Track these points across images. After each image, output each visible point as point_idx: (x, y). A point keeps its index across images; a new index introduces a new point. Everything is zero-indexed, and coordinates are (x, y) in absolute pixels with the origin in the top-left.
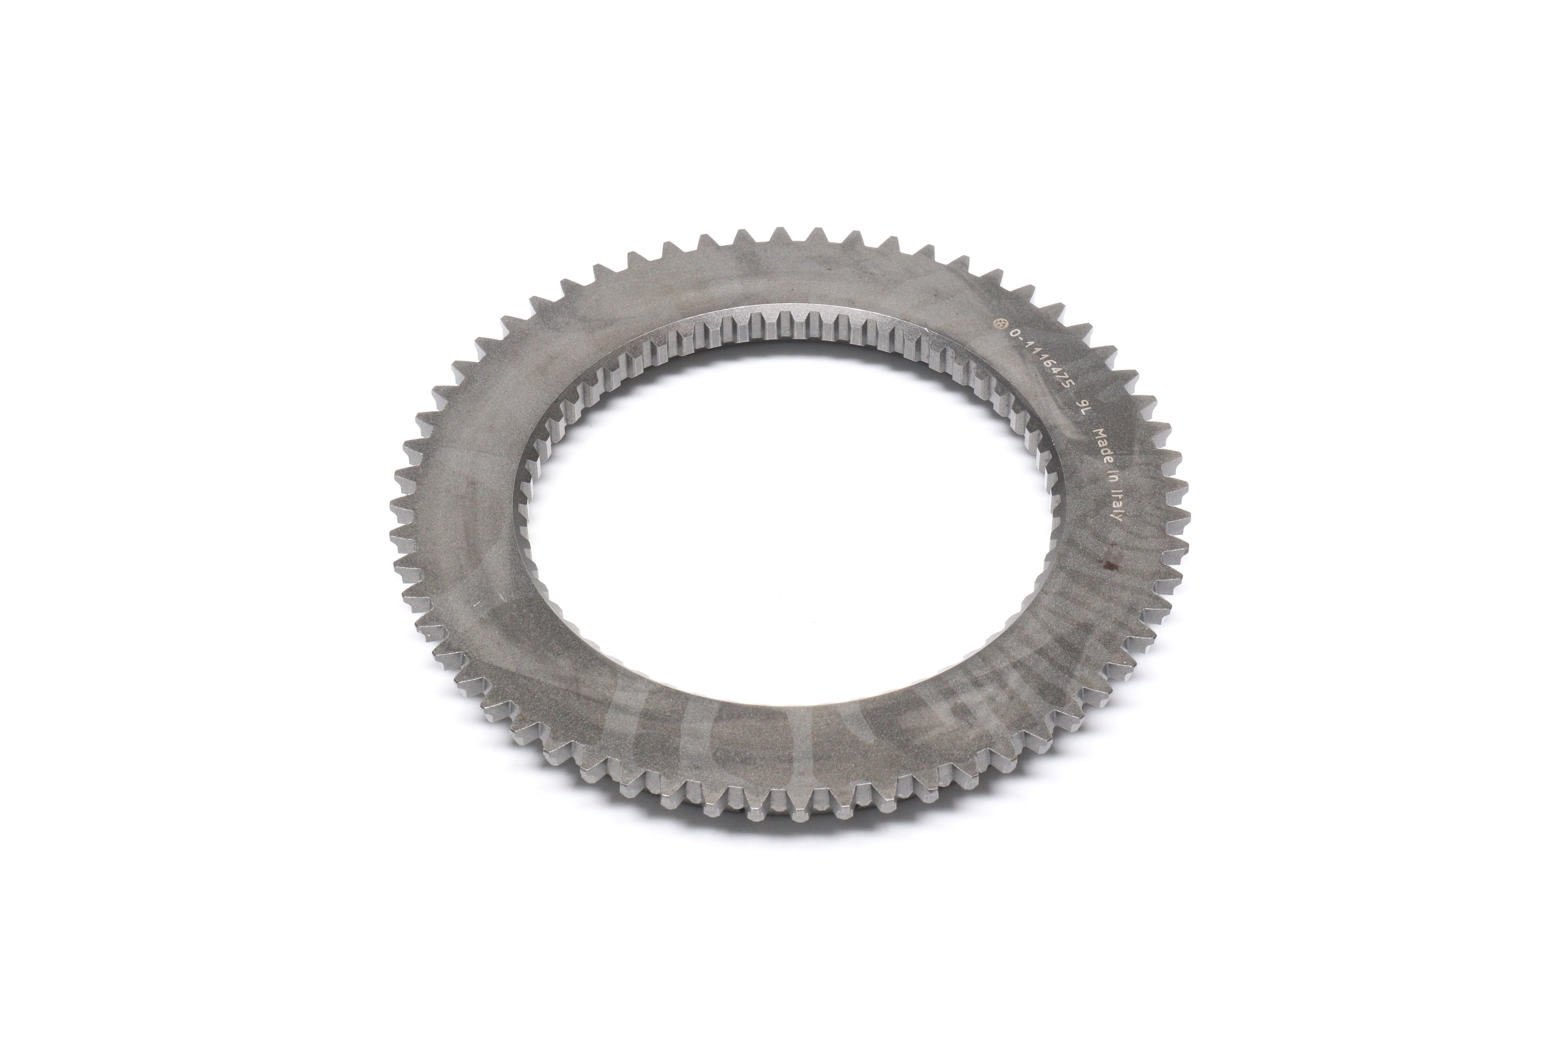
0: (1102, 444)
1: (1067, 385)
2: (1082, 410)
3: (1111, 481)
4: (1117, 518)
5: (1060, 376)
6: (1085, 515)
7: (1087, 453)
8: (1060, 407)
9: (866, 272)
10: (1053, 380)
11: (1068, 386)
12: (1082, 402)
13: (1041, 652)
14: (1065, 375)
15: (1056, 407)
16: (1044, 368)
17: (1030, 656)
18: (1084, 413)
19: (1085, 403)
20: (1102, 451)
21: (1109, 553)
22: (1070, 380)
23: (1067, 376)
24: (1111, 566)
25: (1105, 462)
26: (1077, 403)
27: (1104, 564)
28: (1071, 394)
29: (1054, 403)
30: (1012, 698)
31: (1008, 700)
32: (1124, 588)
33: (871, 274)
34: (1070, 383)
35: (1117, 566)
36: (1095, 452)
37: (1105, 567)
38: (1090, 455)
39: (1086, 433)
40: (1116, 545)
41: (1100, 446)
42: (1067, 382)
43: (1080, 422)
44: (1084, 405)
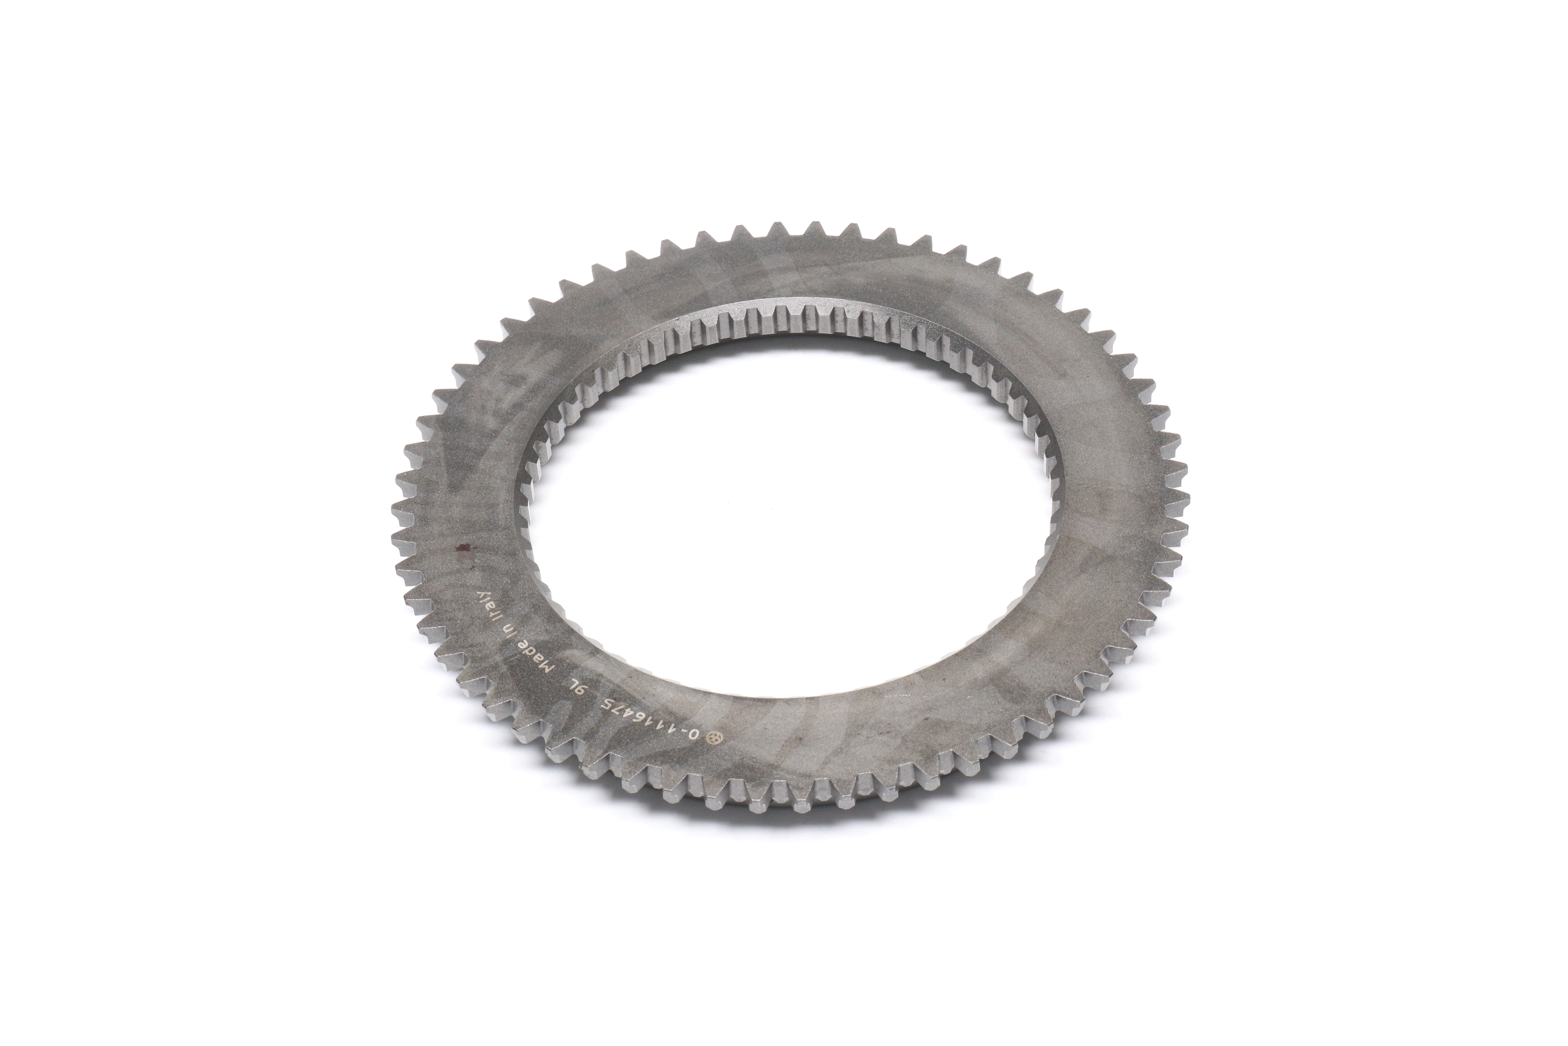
0: (538, 658)
1: (608, 701)
2: (577, 683)
3: (509, 625)
4: (483, 594)
5: (621, 707)
6: (514, 583)
7: (547, 642)
8: (601, 675)
9: (888, 732)
10: (625, 701)
11: (606, 701)
12: (583, 691)
13: (481, 453)
14: (617, 711)
15: (605, 674)
16: (643, 709)
17: (489, 445)
18: (573, 679)
19: (579, 691)
20: (534, 651)
21: (472, 559)
22: (607, 708)
23: (613, 711)
24: (464, 548)
25: (525, 641)
26: (586, 687)
27: (471, 547)
28: (598, 694)
29: (609, 678)
30: (483, 407)
31: (486, 405)
32: (442, 535)
33: (881, 733)
34: (606, 705)
35: (459, 551)
36: (540, 647)
37: (468, 545)
38: (543, 641)
39: (561, 661)
40: (471, 569)
41: (539, 654)
42: (610, 705)
43: (573, 669)
44: (579, 688)
